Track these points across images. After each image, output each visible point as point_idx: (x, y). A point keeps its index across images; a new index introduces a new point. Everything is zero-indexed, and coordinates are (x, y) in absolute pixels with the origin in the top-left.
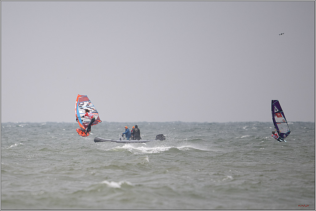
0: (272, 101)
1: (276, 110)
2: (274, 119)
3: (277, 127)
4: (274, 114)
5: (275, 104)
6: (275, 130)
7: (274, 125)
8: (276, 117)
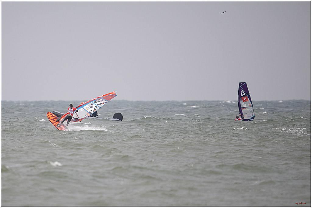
0: (240, 83)
1: (243, 94)
2: (239, 104)
3: (241, 113)
4: (240, 98)
5: (243, 87)
6: (239, 115)
7: (239, 110)
8: (242, 102)
